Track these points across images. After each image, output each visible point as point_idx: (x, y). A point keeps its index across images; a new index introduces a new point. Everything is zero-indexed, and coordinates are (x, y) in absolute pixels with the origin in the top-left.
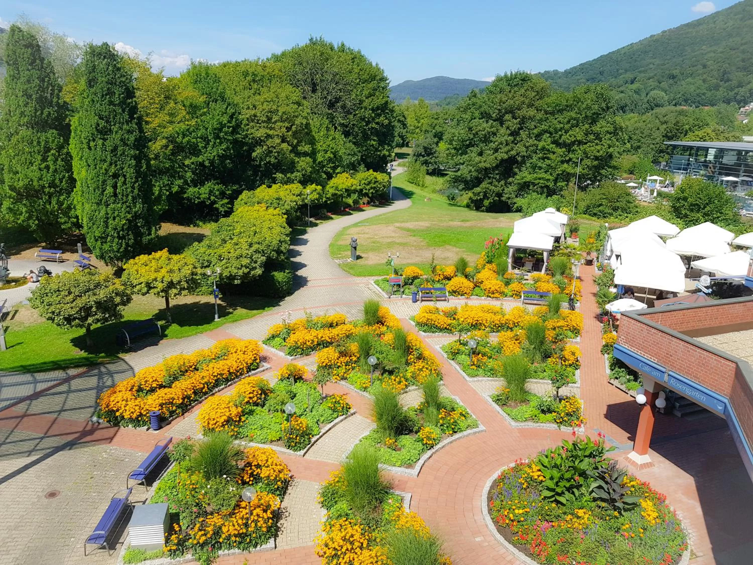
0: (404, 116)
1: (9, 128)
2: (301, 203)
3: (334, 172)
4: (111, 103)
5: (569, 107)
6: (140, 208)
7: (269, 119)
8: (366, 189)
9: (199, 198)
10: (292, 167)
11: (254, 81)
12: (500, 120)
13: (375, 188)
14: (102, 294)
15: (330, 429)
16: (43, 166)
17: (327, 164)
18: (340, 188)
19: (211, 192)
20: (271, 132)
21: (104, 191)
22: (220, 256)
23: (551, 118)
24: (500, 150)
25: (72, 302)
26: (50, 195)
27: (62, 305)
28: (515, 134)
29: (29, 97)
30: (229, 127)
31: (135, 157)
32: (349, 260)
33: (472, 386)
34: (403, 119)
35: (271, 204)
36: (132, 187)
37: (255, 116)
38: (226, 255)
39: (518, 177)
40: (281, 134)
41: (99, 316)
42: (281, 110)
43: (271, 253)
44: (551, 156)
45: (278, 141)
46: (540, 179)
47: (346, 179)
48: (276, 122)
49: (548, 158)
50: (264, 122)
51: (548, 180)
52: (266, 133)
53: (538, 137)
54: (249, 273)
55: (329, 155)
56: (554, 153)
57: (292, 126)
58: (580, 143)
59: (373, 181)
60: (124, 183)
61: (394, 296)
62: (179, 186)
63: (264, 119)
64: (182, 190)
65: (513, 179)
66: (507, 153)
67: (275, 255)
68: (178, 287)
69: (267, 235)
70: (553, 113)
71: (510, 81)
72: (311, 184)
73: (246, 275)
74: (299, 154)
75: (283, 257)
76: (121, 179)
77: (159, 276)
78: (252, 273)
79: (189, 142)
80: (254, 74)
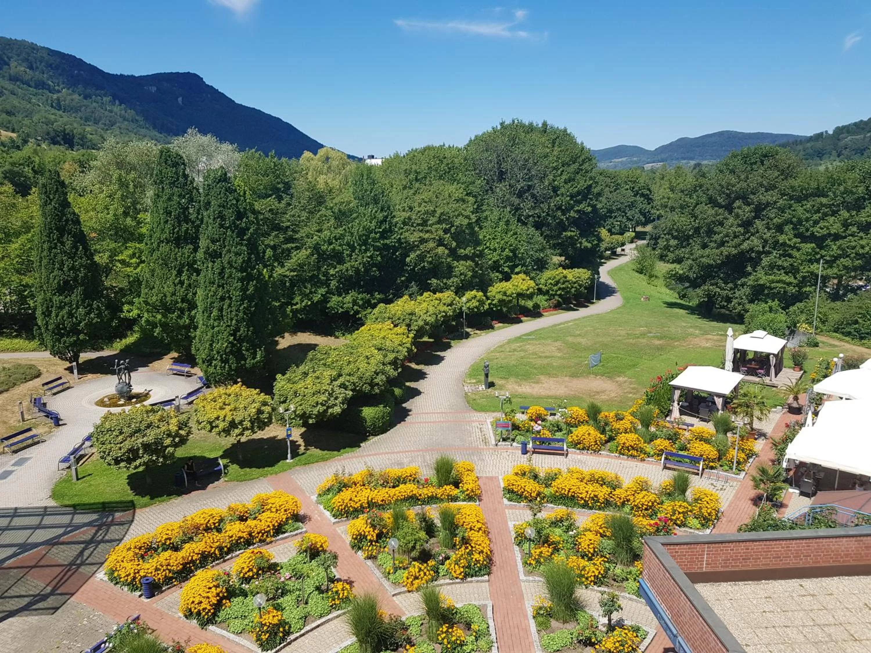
0: (649, 190)
1: (152, 244)
2: (451, 314)
3: (512, 272)
4: (221, 226)
5: (820, 193)
6: (244, 331)
7: (425, 223)
8: (553, 290)
9: (342, 307)
10: (449, 271)
11: (417, 180)
12: (729, 208)
13: (563, 289)
14: (150, 436)
15: (318, 626)
16: (177, 281)
17: (504, 263)
18: (509, 293)
19: (355, 303)
20: (427, 236)
21: (211, 313)
22: (296, 393)
23: (795, 206)
24: (726, 244)
25: (121, 443)
26: (182, 311)
27: (113, 445)
28: (747, 224)
29: (169, 213)
30: (376, 233)
31: (242, 280)
32: (480, 388)
33: (523, 588)
34: (648, 192)
35: (404, 320)
36: (237, 311)
37: (410, 218)
38: (301, 391)
39: (752, 277)
40: (437, 237)
41: (146, 458)
42: (439, 211)
43: (363, 385)
44: (795, 253)
45: (431, 245)
46: (778, 282)
47: (521, 281)
48: (431, 225)
49: (790, 256)
50: (418, 225)
51: (789, 284)
52: (420, 237)
53: (780, 229)
54: (326, 411)
55: (507, 252)
56: (799, 250)
57: (451, 227)
58: (836, 237)
59: (561, 281)
60: (230, 306)
61: (503, 443)
62: (322, 295)
63: (419, 221)
64: (325, 300)
65: (746, 280)
66: (735, 247)
67: (369, 388)
68: (240, 427)
69: (362, 365)
70: (799, 200)
71: (747, 158)
72: (472, 291)
73: (320, 415)
74: (459, 258)
75: (377, 391)
76: (227, 301)
77: (222, 413)
78: (330, 411)
79: (334, 249)
80: (416, 172)
